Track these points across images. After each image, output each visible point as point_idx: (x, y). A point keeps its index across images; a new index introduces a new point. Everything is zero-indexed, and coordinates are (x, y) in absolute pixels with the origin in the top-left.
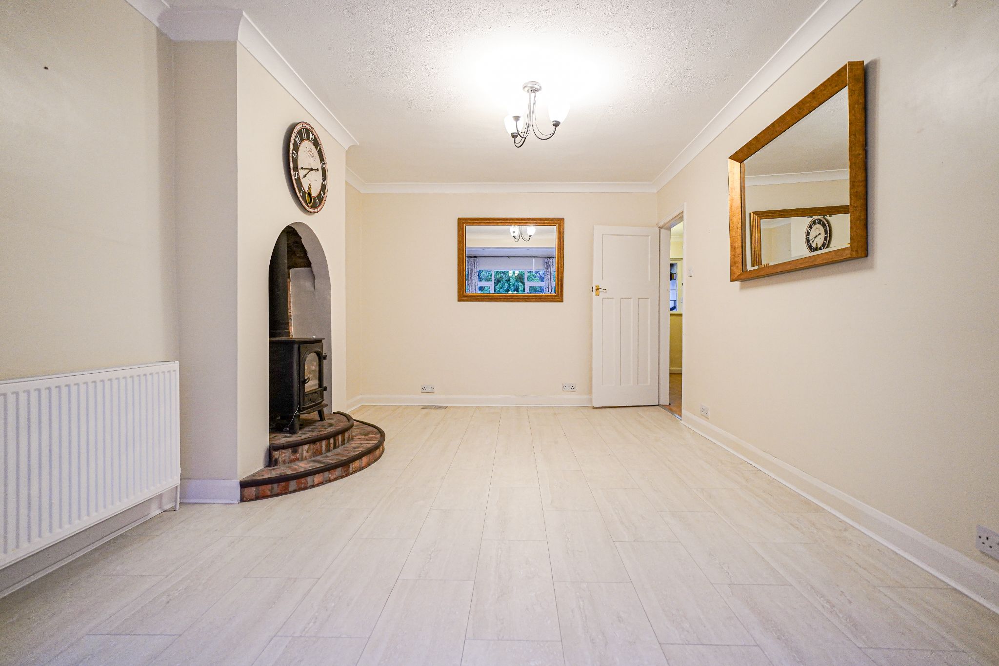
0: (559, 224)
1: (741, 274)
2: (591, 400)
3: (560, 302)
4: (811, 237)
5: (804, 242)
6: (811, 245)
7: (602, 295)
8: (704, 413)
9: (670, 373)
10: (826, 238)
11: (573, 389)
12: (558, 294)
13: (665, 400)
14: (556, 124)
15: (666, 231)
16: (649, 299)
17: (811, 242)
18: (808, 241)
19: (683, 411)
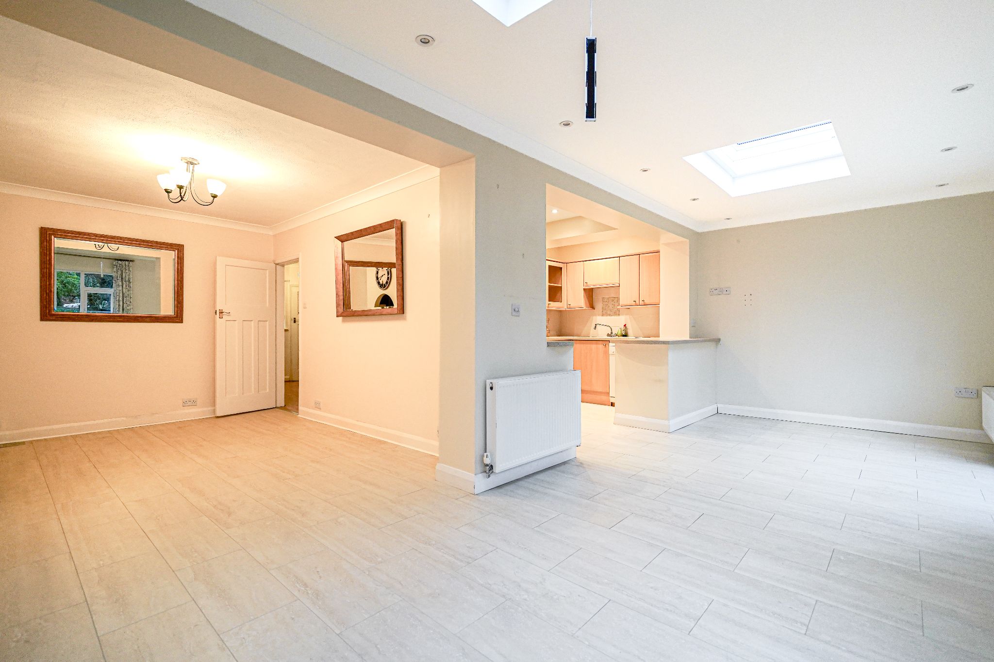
0: (178, 250)
1: (343, 313)
2: (214, 411)
3: (179, 322)
4: (379, 276)
5: (375, 279)
6: (379, 282)
7: (225, 317)
8: (317, 406)
9: (285, 382)
10: (388, 278)
11: (193, 403)
12: (177, 316)
13: (281, 402)
14: (215, 197)
15: (281, 267)
16: (268, 322)
17: (379, 279)
18: (377, 278)
19: (300, 408)
